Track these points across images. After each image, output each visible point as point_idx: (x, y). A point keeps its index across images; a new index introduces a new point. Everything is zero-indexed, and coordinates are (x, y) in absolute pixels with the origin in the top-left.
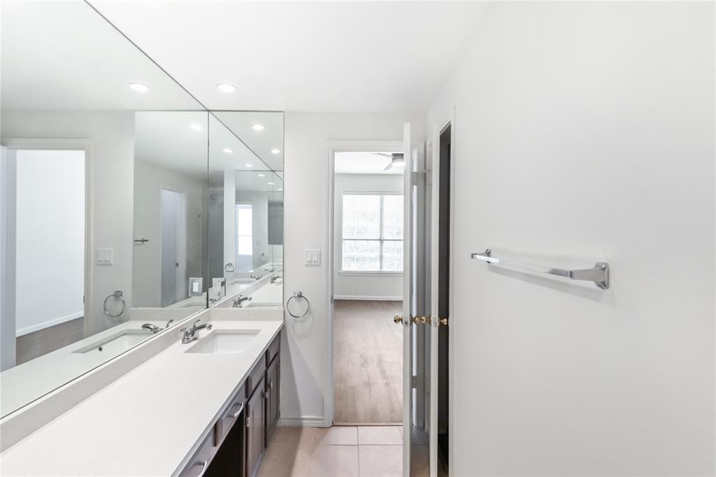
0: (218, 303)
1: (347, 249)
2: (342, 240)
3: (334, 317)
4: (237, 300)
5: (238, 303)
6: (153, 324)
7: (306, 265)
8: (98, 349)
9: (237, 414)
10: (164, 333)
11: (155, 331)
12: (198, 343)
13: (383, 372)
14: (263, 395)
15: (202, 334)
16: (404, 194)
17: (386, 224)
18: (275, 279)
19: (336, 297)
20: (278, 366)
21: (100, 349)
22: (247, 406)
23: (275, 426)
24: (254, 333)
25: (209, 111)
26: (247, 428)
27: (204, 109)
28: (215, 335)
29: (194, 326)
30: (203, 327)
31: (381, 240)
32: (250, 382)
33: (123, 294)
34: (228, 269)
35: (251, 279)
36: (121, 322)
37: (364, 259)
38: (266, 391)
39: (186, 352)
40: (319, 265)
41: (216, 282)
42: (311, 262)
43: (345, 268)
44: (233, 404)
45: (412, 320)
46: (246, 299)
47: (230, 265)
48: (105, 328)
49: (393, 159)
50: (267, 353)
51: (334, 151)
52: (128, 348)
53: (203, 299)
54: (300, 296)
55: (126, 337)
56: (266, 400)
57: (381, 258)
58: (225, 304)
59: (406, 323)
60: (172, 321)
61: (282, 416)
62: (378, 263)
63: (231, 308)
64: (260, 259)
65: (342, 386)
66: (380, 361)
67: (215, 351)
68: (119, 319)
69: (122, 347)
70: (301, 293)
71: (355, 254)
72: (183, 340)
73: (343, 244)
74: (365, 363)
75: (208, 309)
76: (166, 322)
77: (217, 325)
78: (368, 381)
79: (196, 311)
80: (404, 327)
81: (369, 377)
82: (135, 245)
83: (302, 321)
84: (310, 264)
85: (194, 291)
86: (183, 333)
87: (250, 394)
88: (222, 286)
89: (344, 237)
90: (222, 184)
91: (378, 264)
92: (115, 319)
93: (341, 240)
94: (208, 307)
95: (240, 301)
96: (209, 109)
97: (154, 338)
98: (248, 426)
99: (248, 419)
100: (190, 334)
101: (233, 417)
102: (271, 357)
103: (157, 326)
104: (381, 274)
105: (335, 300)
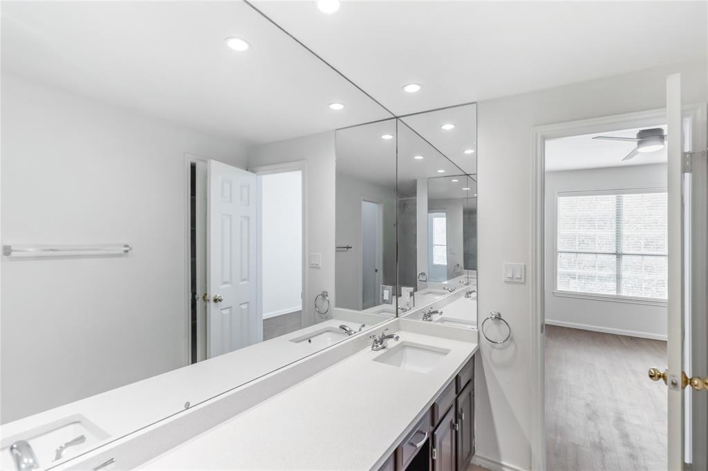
0: (408, 313)
1: (564, 265)
2: (557, 252)
3: (545, 346)
4: (427, 312)
5: (428, 315)
6: (349, 326)
7: (506, 282)
8: (308, 341)
9: (420, 444)
10: (357, 337)
11: (349, 333)
12: (385, 353)
13: (625, 436)
14: (453, 426)
15: (391, 343)
16: (669, 191)
17: (625, 232)
18: (470, 293)
19: (548, 321)
20: (471, 396)
21: (310, 341)
22: (433, 435)
23: (469, 462)
24: (444, 352)
25: (397, 118)
26: (433, 460)
27: (393, 116)
28: (404, 346)
29: (383, 335)
30: (391, 337)
31: (618, 255)
32: (436, 409)
33: (329, 294)
34: (421, 279)
35: (444, 291)
36: (327, 319)
37: (590, 278)
38: (456, 422)
39: (375, 360)
40: (524, 283)
41: (406, 291)
42: (512, 278)
43: (561, 287)
44: (416, 431)
45: (686, 381)
46: (436, 312)
47: (423, 274)
48: (316, 323)
49: (640, 143)
50: (457, 378)
51: (544, 139)
52: (330, 344)
53: (393, 307)
54: (498, 318)
55: (329, 334)
56: (456, 432)
57: (618, 278)
58: (414, 316)
59: (674, 384)
60: (364, 326)
61: (476, 453)
62: (614, 285)
63: (421, 321)
64: (454, 270)
65: (559, 438)
66: (619, 420)
67: (403, 364)
68: (325, 316)
69: (326, 342)
70: (499, 315)
71: (576, 271)
72: (373, 347)
73: (559, 258)
74: (593, 416)
75: (396, 319)
76: (360, 325)
77: (405, 336)
78: (600, 443)
79: (385, 319)
80: (669, 388)
81: (601, 438)
82: (337, 251)
83: (501, 349)
84: (511, 281)
85: (385, 299)
86: (372, 340)
87: (437, 423)
88: (411, 296)
89: (560, 248)
90: (415, 194)
91: (612, 285)
92: (323, 316)
93: (555, 253)
94: (397, 317)
95: (430, 314)
96: (397, 115)
97: (348, 340)
98: (434, 458)
99: (435, 450)
100: (380, 341)
101: (416, 446)
102: (463, 384)
103: (352, 328)
104: (618, 300)
105: (546, 325)
